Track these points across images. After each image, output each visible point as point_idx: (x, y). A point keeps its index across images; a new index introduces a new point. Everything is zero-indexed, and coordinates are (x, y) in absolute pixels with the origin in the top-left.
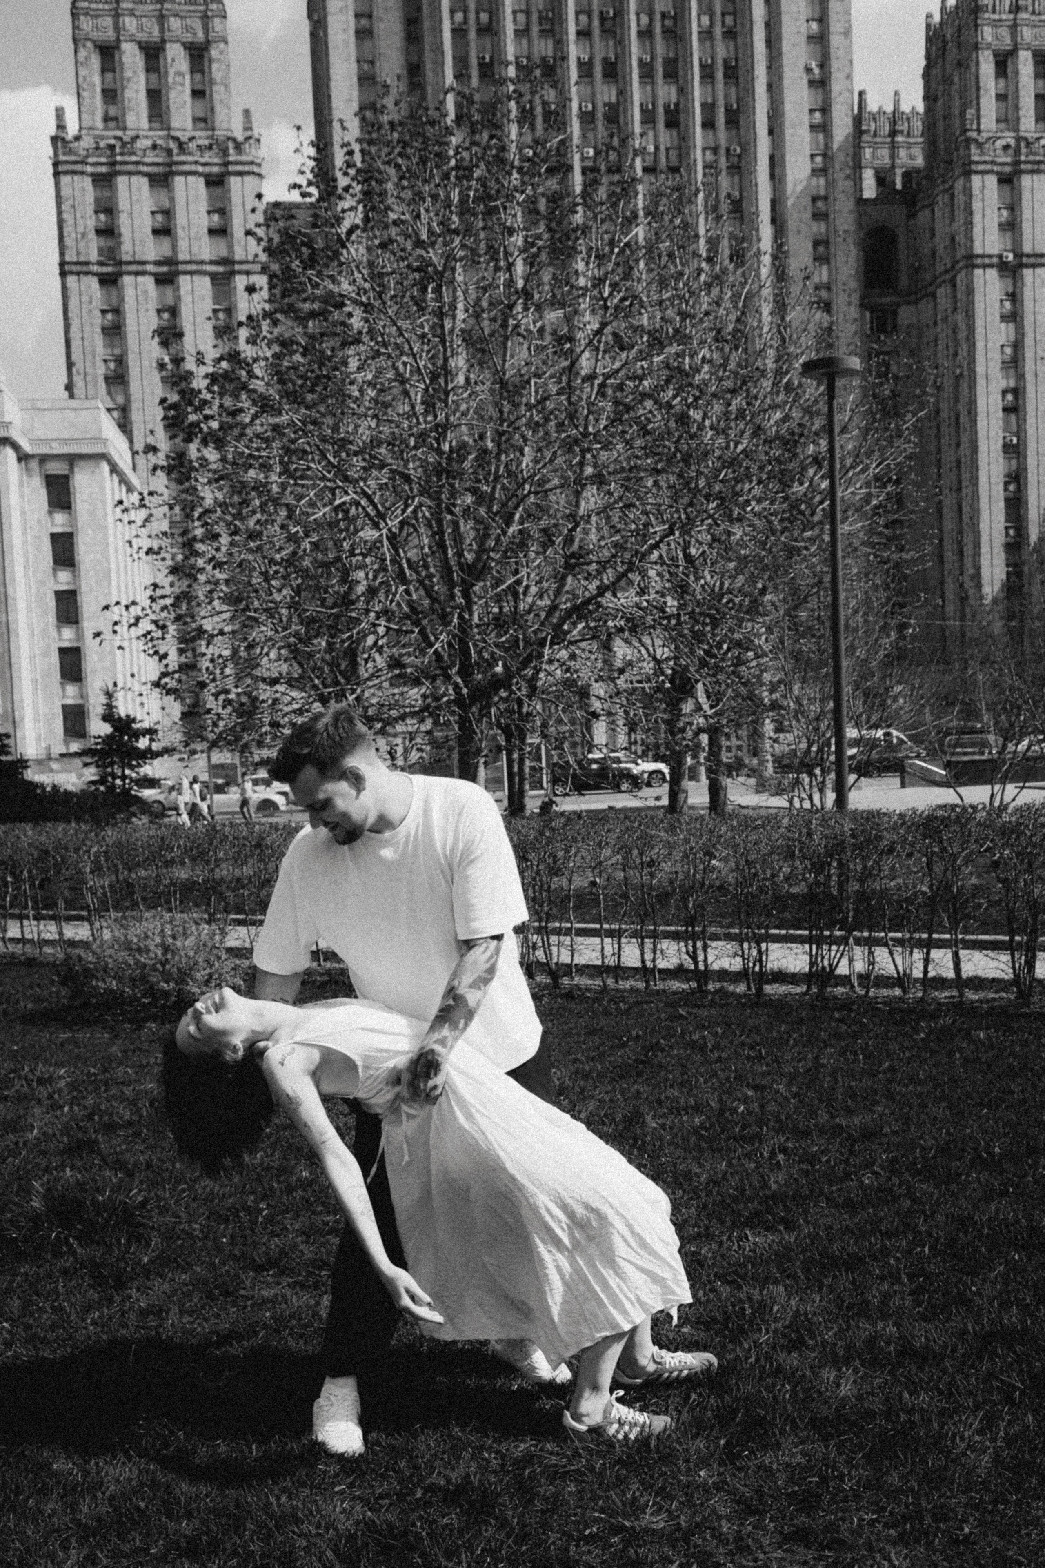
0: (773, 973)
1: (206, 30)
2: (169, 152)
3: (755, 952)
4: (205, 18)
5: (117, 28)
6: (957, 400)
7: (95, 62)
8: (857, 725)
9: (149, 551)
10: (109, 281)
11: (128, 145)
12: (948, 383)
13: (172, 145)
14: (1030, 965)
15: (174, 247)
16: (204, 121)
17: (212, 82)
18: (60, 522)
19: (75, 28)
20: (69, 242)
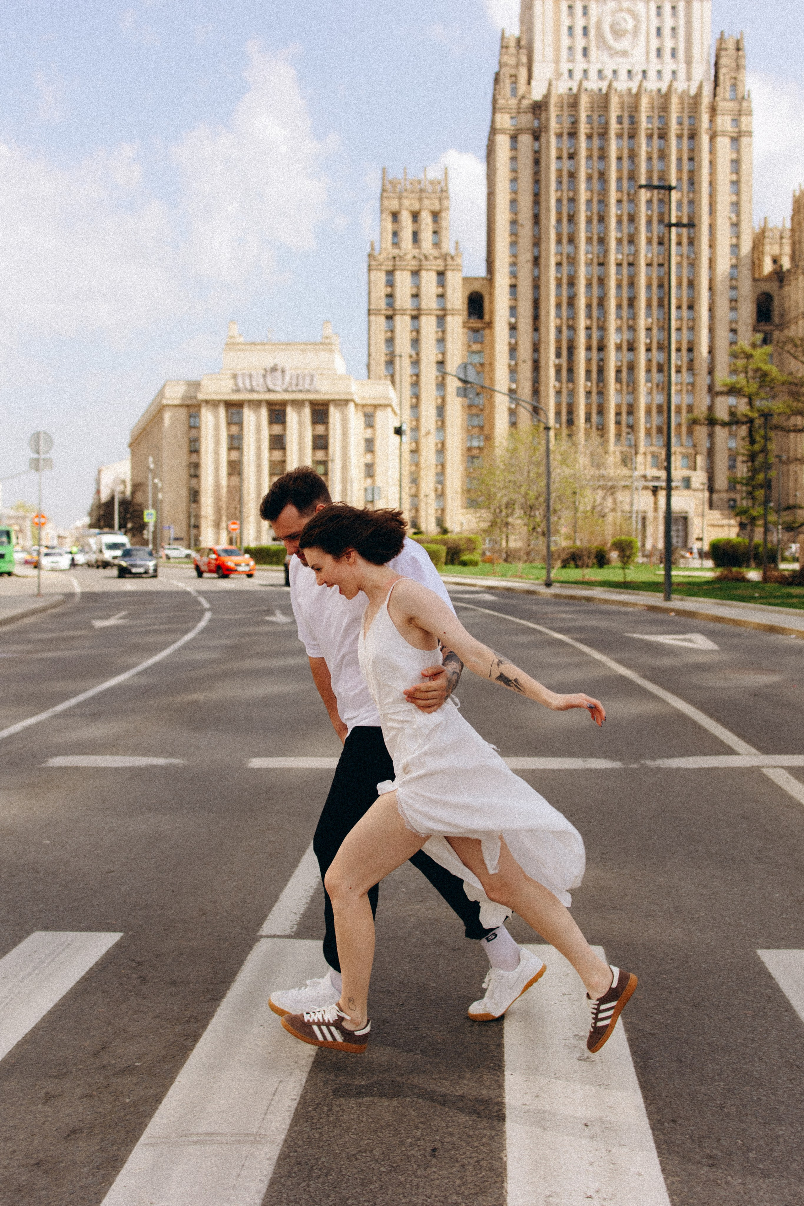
1: (440, 204)
2: (420, 260)
4: (440, 200)
5: (400, 204)
7: (390, 219)
10: (389, 318)
11: (402, 258)
13: (422, 257)
15: (420, 303)
16: (437, 245)
17: (441, 228)
18: (369, 433)
19: (382, 205)
20: (373, 301)
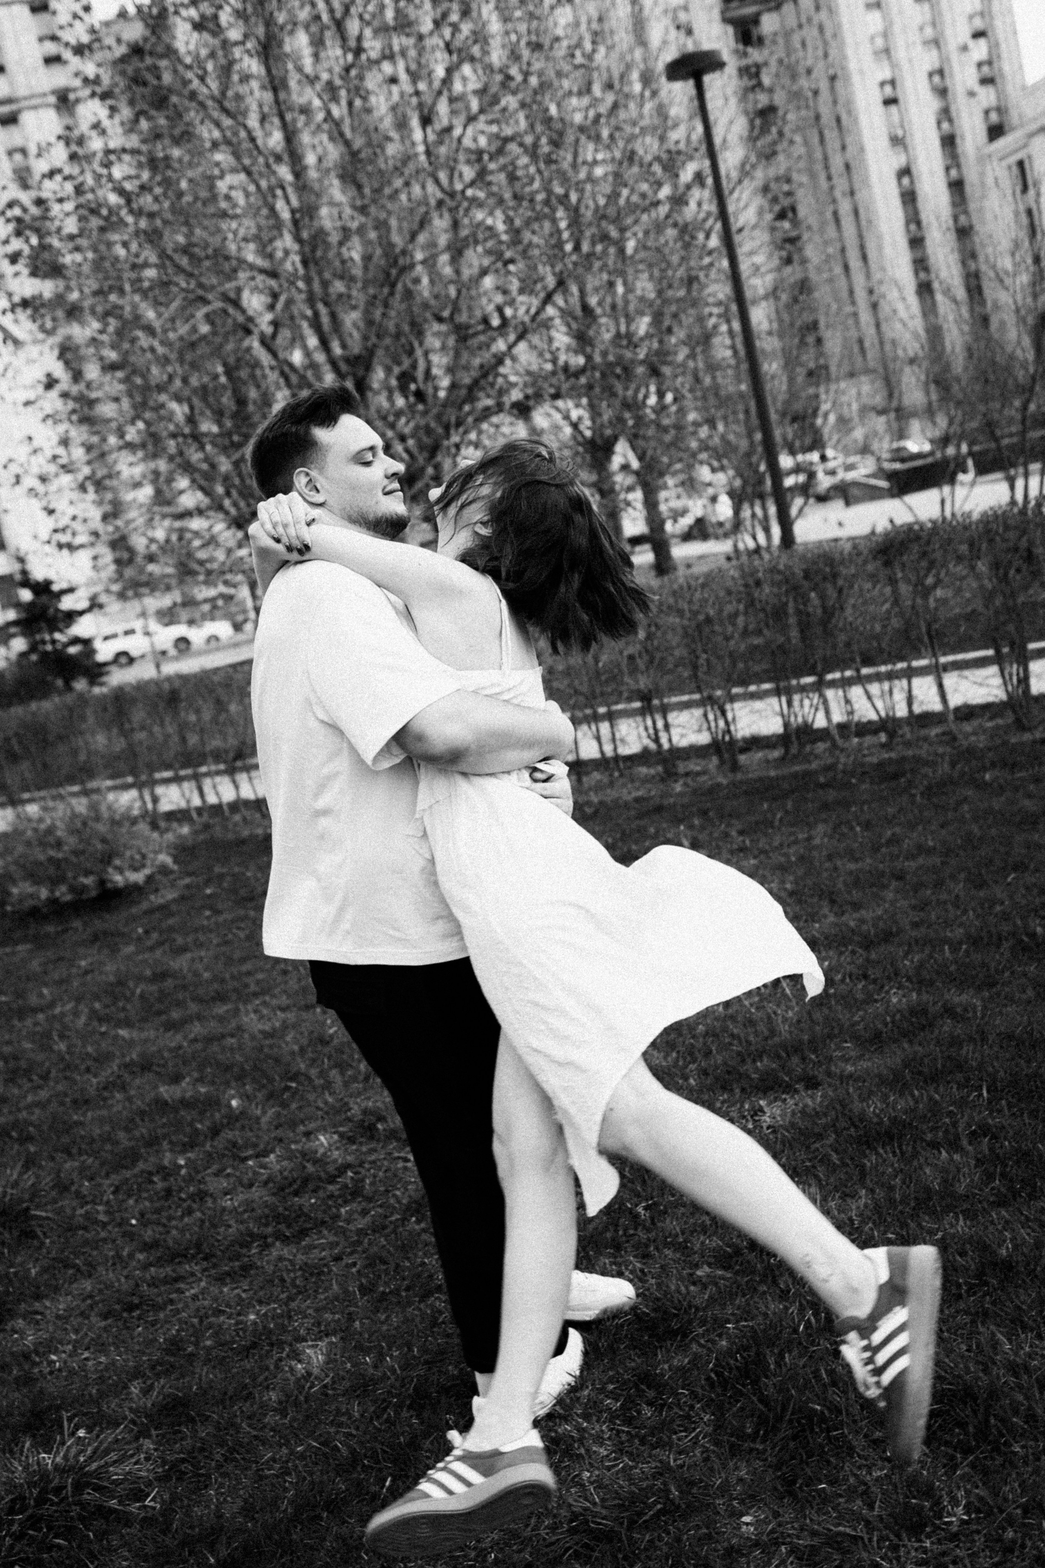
0: (744, 739)
3: (721, 723)
6: (835, 102)
8: (793, 453)
9: (27, 403)
12: (824, 85)
14: (1024, 680)
15: (11, 84)
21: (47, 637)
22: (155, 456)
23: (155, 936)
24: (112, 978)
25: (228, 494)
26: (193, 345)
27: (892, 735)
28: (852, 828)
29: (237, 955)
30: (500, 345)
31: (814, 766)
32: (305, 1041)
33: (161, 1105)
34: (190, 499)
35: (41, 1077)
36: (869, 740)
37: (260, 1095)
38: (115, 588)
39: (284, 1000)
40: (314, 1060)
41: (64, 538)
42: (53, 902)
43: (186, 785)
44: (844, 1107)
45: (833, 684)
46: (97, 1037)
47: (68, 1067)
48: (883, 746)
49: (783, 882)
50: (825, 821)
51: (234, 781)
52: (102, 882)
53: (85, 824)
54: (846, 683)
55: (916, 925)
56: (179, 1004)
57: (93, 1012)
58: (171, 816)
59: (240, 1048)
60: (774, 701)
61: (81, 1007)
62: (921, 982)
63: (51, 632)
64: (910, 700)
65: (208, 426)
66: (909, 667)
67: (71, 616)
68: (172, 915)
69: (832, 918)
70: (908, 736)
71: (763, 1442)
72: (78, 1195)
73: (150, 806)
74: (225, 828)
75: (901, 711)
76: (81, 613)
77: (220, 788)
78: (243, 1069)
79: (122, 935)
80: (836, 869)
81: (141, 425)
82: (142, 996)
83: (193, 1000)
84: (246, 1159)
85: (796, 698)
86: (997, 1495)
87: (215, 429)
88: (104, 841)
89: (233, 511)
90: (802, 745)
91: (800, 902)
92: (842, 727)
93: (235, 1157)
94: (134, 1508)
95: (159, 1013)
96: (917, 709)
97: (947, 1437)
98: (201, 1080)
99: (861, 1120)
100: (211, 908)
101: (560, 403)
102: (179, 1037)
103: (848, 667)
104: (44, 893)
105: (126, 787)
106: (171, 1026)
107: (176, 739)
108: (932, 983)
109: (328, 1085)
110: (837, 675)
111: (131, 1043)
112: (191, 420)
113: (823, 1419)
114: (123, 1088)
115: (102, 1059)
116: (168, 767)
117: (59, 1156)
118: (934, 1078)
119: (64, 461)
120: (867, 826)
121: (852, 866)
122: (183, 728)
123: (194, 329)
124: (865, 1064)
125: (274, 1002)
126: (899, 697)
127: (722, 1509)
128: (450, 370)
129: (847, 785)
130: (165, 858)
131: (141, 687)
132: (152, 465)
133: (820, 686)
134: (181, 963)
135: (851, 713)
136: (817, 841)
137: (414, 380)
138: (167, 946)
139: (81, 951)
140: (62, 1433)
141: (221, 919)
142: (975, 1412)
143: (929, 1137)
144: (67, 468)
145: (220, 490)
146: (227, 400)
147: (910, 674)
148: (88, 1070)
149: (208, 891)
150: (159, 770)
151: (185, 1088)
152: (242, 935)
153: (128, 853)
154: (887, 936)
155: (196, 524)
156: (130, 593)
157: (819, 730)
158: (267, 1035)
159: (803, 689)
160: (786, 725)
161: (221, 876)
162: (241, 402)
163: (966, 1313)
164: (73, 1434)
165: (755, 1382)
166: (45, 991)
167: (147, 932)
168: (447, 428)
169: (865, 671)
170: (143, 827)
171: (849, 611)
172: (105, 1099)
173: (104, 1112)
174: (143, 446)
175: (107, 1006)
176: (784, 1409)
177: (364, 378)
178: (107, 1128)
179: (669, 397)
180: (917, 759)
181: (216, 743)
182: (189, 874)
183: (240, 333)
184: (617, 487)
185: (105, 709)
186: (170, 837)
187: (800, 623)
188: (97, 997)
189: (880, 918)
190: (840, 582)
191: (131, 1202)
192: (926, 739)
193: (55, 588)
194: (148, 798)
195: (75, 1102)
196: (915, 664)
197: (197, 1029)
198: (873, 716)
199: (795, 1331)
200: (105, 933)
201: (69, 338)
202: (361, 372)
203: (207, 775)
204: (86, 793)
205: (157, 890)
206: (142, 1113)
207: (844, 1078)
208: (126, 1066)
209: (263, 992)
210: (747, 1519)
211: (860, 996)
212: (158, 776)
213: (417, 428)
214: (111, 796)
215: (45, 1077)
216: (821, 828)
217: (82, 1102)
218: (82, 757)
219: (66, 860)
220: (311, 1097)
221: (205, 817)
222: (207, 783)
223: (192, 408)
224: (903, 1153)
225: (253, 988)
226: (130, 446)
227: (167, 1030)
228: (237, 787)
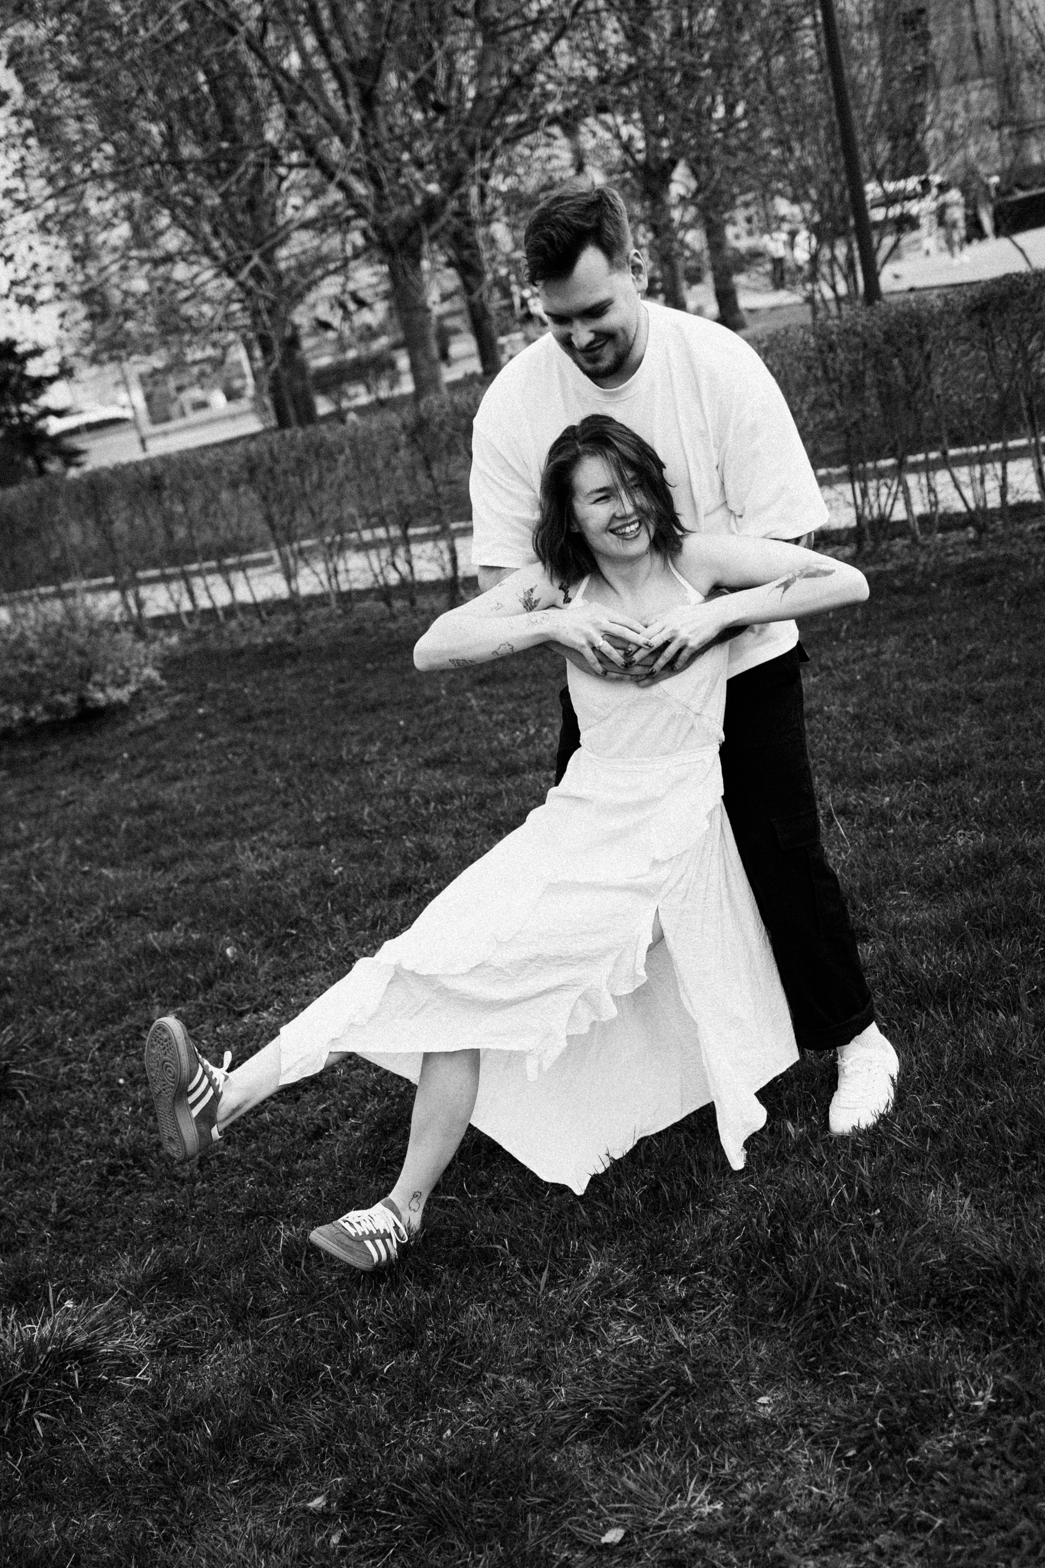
8: (881, 180)
21: (14, 410)
22: (127, 187)
23: (142, 762)
24: (95, 811)
25: (216, 233)
26: (169, 48)
27: (981, 530)
28: (927, 642)
29: (233, 784)
30: (538, 42)
31: (889, 566)
32: (306, 884)
33: (149, 953)
34: (173, 241)
35: (18, 922)
36: (954, 536)
37: (257, 942)
38: (87, 351)
39: (284, 836)
40: (317, 905)
41: (27, 291)
42: (27, 722)
43: (174, 586)
44: (894, 961)
45: (915, 468)
46: (78, 877)
47: (48, 910)
48: (970, 542)
49: (844, 705)
50: (896, 633)
51: (229, 583)
52: (82, 700)
53: (59, 634)
54: (929, 467)
55: (990, 756)
56: (170, 840)
57: (74, 848)
58: (158, 621)
59: (236, 889)
60: (845, 489)
61: (62, 843)
62: (990, 823)
63: (18, 403)
64: (1004, 489)
65: (189, 150)
66: (1006, 449)
67: (40, 384)
68: (160, 738)
69: (897, 747)
70: (1001, 531)
71: (787, 1320)
72: (61, 1052)
73: (135, 611)
74: (220, 637)
75: (994, 501)
76: (51, 380)
77: (213, 591)
78: (239, 914)
79: (104, 761)
80: (905, 689)
81: (109, 149)
82: (128, 831)
83: (184, 835)
84: (241, 1014)
85: (872, 484)
86: (1028, 1379)
87: (198, 152)
88: (81, 653)
89: (222, 254)
90: (877, 542)
91: (862, 727)
92: (924, 519)
93: (230, 1011)
94: (125, 1381)
95: (147, 851)
96: (1011, 500)
97: (981, 1319)
98: (193, 925)
99: (911, 978)
100: (203, 730)
101: (607, 118)
102: (170, 876)
103: (934, 449)
104: (17, 714)
105: (106, 588)
106: (161, 865)
107: (161, 531)
108: (1002, 823)
109: (332, 932)
110: (921, 457)
111: (117, 884)
112: (170, 141)
113: (849, 1298)
114: (109, 935)
115: (85, 901)
116: (155, 565)
117: (40, 1009)
118: (995, 932)
119: (22, 196)
120: (945, 639)
121: (924, 687)
122: (169, 520)
123: (167, 29)
124: (922, 915)
125: (274, 838)
126: (992, 486)
127: (737, 1389)
128: (477, 76)
129: (923, 591)
130: (150, 672)
131: (118, 471)
132: (124, 198)
133: (900, 469)
134: (171, 793)
135: (936, 504)
136: (886, 657)
137: (433, 89)
138: (154, 775)
139: (60, 779)
140: (47, 1304)
141: (214, 742)
142: (1011, 1294)
143: (986, 997)
144: (25, 205)
145: (207, 228)
146: (211, 116)
147: (1006, 456)
148: (70, 914)
149: (201, 711)
150: (145, 568)
151: (176, 936)
152: (239, 762)
153: (109, 667)
154: (957, 770)
155: (181, 272)
156: (105, 356)
157: (896, 523)
158: (264, 876)
159: (880, 474)
160: (859, 517)
161: (215, 694)
162: (227, 118)
163: (1013, 1188)
164: (61, 1304)
165: (781, 1259)
166: (22, 826)
167: (133, 758)
168: (472, 153)
169: (952, 452)
170: (126, 637)
171: (937, 380)
172: (88, 946)
173: (88, 962)
174: (113, 176)
175: (87, 842)
176: (809, 1286)
177: (372, 89)
178: (90, 979)
179: (740, 110)
180: (1009, 560)
181: (206, 536)
182: (181, 691)
183: (224, 34)
184: (675, 224)
185: (78, 499)
186: (156, 647)
187: (880, 397)
188: (79, 833)
189: (949, 748)
190: (928, 347)
191: (118, 1059)
192: (1020, 535)
193: (19, 349)
194: (132, 602)
195: (56, 950)
196: (1011, 444)
197: (189, 869)
198: (960, 507)
199: (827, 1204)
200: (88, 759)
201: (20, 39)
202: (368, 83)
203: (199, 573)
204: (61, 595)
205: (143, 709)
206: (129, 963)
207: (897, 931)
208: (111, 909)
209: (261, 827)
210: (763, 1400)
211: (922, 837)
212: (141, 575)
213: (437, 150)
214: (89, 599)
215: (23, 922)
216: (892, 642)
217: (63, 951)
218: (55, 554)
219: (40, 675)
220: (313, 945)
221: (196, 625)
222: (198, 583)
223: (170, 128)
224: (956, 1014)
225: (251, 822)
226: (97, 177)
227: (155, 869)
228: (231, 589)
